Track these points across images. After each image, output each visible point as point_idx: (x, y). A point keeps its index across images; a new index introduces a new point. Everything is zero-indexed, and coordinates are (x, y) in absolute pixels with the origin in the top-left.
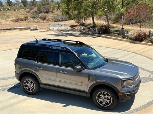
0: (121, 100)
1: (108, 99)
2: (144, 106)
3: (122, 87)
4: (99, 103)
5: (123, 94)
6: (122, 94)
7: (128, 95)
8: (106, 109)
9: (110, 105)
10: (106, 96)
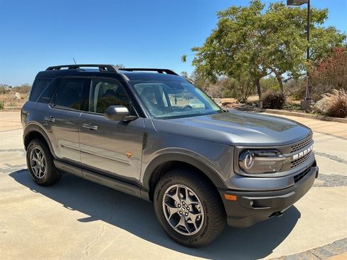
0: (234, 217)
1: (195, 211)
2: (322, 250)
3: (237, 171)
4: (168, 220)
5: (239, 197)
6: (234, 198)
7: (256, 204)
8: (187, 242)
9: (197, 230)
10: (188, 201)
